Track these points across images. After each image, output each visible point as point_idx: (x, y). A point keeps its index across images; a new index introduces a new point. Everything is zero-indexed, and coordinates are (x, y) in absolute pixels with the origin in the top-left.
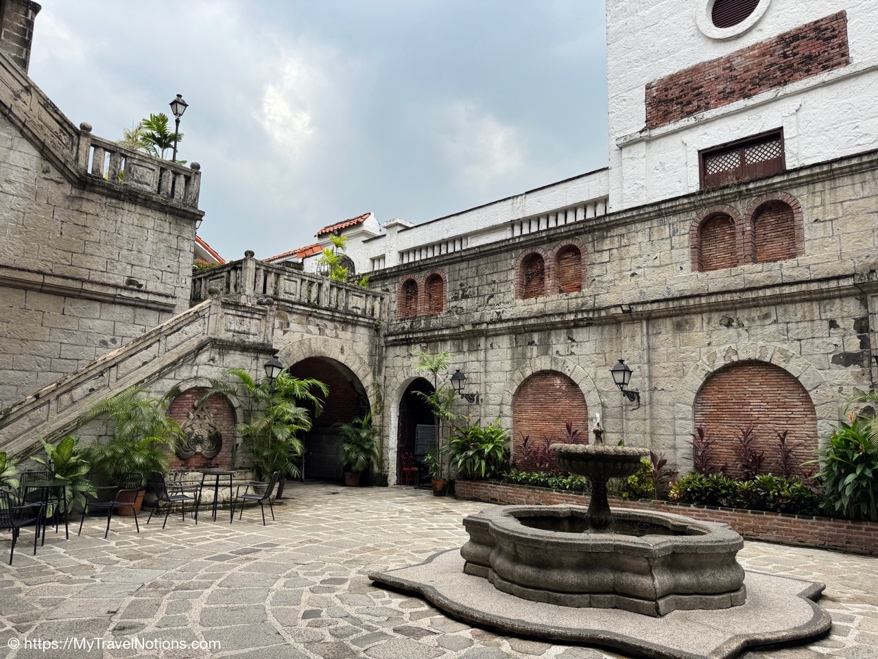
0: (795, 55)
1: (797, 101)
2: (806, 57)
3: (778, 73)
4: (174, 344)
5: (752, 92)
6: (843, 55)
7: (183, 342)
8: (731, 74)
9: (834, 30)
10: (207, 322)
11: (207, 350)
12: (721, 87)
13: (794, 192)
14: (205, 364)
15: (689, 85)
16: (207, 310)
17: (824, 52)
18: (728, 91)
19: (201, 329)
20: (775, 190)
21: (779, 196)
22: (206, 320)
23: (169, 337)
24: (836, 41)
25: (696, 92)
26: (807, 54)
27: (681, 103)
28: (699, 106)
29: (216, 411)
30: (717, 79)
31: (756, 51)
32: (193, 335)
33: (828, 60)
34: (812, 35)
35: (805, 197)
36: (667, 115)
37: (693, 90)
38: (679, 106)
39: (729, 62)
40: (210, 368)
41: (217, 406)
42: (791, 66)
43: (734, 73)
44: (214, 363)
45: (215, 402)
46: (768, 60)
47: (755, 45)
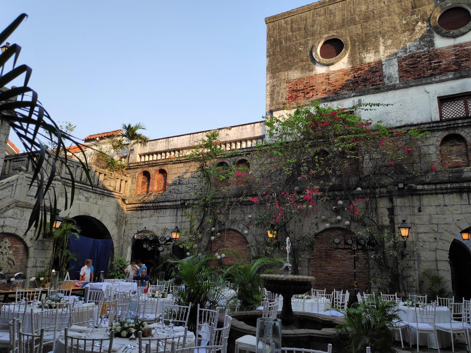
0: (359, 77)
2: (364, 79)
3: (351, 85)
6: (381, 81)
8: (329, 81)
9: (377, 69)
10: (14, 189)
11: (13, 208)
12: (324, 87)
14: (10, 217)
15: (308, 84)
16: (15, 181)
17: (373, 78)
18: (327, 90)
19: (9, 194)
22: (14, 188)
24: (378, 74)
25: (312, 88)
26: (365, 77)
27: (304, 92)
28: (313, 95)
29: (15, 249)
30: (322, 83)
31: (341, 73)
32: (3, 197)
33: (374, 82)
36: (297, 97)
37: (310, 87)
38: (303, 94)
39: (328, 76)
40: (13, 220)
41: (16, 246)
42: (357, 82)
43: (330, 82)
44: (17, 217)
45: (15, 243)
46: (347, 78)
47: (341, 70)
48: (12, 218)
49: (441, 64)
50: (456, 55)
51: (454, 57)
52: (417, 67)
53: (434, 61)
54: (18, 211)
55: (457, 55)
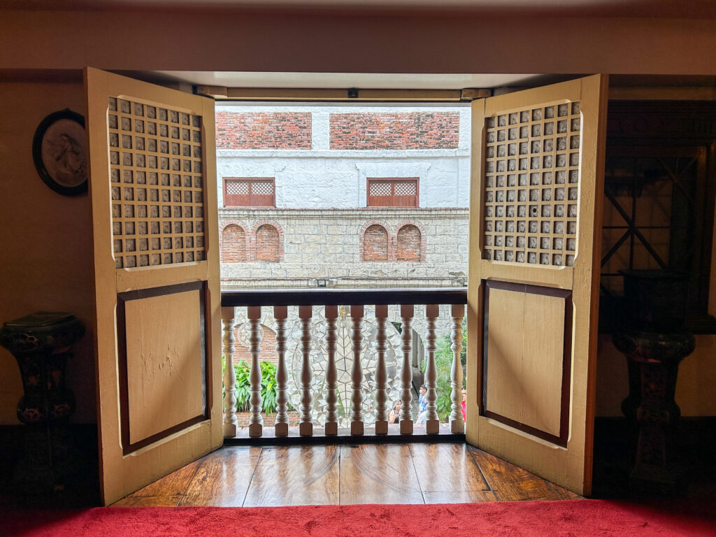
0: (283, 130)
1: (285, 163)
3: (273, 139)
5: (256, 146)
6: (309, 142)
9: (304, 123)
12: (238, 135)
13: (281, 222)
17: (299, 135)
18: (242, 139)
20: (270, 219)
21: (271, 222)
24: (306, 131)
26: (290, 132)
28: (223, 144)
30: (235, 127)
31: (260, 118)
33: (301, 142)
34: (293, 121)
35: (285, 226)
39: (243, 118)
42: (280, 137)
43: (246, 128)
46: (267, 128)
47: (260, 113)
49: (375, 135)
50: (390, 128)
51: (388, 130)
52: (349, 133)
53: (368, 130)
55: (392, 128)
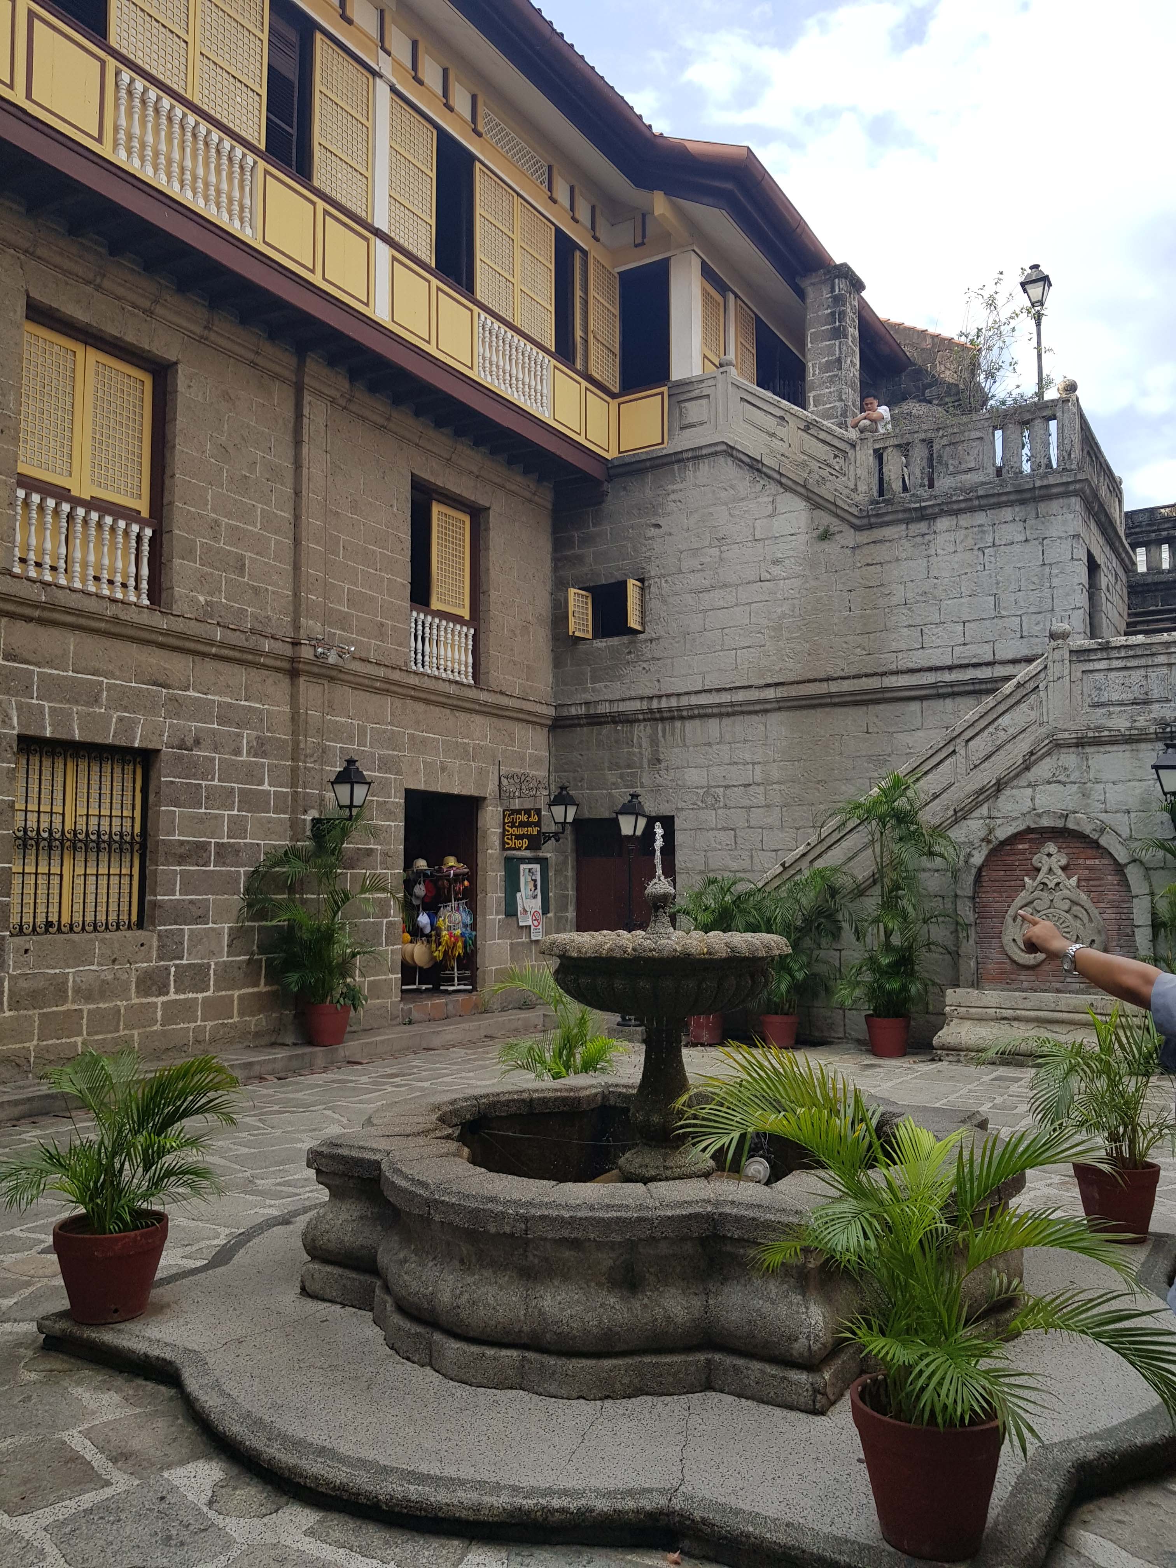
4: (982, 755)
7: (999, 748)
10: (1045, 698)
11: (1048, 754)
14: (1049, 783)
16: (1042, 675)
19: (1033, 716)
22: (1042, 696)
23: (971, 743)
29: (1082, 872)
32: (1019, 729)
40: (1060, 787)
41: (1088, 862)
44: (1068, 776)
45: (1083, 855)
48: (1055, 782)
54: (1070, 759)
